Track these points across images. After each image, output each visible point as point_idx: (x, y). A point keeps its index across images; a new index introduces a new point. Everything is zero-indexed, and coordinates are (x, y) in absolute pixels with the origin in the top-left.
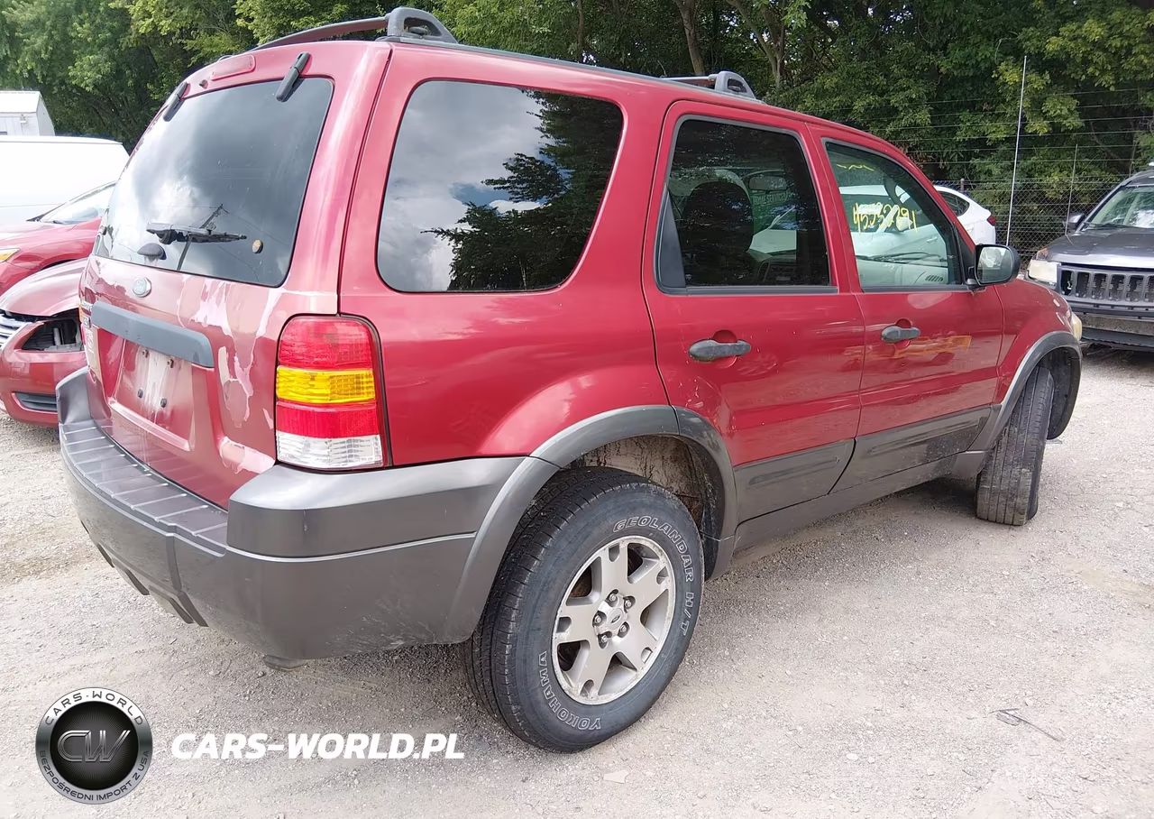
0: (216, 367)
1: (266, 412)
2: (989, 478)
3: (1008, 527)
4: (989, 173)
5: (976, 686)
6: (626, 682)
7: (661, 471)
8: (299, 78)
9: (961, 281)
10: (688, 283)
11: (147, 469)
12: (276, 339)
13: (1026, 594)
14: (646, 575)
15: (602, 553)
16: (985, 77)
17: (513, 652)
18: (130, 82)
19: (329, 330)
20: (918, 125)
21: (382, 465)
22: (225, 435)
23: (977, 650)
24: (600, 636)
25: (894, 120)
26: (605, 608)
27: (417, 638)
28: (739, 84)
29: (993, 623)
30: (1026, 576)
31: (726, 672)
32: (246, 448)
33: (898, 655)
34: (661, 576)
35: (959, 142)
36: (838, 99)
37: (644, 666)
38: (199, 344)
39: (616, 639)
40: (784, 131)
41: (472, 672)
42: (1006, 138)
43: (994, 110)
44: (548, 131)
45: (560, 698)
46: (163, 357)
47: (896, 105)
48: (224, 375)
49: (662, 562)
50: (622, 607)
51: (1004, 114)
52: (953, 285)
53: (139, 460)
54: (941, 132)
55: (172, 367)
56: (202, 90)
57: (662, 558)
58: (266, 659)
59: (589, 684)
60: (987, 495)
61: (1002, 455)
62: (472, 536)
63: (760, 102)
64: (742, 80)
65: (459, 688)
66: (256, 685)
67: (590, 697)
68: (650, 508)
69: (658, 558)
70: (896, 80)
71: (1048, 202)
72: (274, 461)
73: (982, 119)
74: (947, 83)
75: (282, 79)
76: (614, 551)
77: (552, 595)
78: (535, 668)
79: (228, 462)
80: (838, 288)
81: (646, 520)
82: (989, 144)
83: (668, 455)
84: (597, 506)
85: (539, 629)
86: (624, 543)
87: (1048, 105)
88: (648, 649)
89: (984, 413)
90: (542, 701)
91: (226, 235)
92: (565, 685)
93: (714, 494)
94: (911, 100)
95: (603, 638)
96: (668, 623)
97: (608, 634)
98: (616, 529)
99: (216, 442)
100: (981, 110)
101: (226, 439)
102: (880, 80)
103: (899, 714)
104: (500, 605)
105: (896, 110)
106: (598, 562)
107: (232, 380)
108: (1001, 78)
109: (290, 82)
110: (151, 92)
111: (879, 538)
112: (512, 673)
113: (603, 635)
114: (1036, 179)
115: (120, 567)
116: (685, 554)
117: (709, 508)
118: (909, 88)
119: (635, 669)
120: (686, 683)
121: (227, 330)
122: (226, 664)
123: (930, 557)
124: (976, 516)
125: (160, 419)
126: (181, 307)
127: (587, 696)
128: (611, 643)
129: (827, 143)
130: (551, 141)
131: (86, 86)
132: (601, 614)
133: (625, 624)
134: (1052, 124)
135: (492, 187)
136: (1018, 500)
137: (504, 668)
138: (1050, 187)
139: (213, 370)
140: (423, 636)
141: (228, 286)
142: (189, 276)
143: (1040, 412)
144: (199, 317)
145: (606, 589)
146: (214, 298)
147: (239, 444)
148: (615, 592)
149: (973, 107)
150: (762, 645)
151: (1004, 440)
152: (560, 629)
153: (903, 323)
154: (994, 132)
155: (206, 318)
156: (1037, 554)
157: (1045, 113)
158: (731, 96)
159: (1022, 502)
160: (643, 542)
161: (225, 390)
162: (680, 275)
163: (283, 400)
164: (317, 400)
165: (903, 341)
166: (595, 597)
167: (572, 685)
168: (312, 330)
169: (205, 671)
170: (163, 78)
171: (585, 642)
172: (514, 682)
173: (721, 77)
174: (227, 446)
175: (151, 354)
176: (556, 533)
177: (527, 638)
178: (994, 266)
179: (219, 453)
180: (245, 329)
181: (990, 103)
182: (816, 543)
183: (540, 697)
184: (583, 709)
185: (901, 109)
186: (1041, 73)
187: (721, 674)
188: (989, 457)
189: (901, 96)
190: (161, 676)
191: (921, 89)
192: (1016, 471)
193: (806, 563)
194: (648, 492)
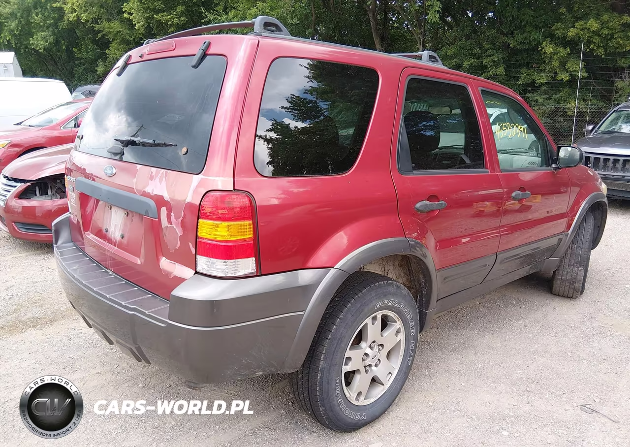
0: (159, 218)
1: (190, 244)
2: (561, 272)
3: (569, 299)
4: (537, 101)
5: (566, 391)
6: (379, 392)
7: (393, 272)
8: (204, 55)
9: (549, 165)
10: (414, 168)
11: (111, 273)
12: (198, 203)
13: (585, 338)
14: (390, 332)
15: (368, 321)
16: (535, 49)
17: (321, 378)
18: (64, 47)
19: (227, 199)
20: (498, 75)
21: (255, 274)
22: (163, 256)
23: (563, 370)
24: (365, 367)
25: (485, 72)
26: (368, 351)
27: (270, 371)
28: (435, 58)
29: (569, 354)
30: (583, 328)
31: (428, 384)
32: (176, 264)
33: (521, 373)
34: (398, 331)
35: (520, 84)
36: (454, 61)
37: (388, 382)
38: (149, 205)
39: (374, 368)
40: (460, 84)
41: (296, 388)
42: (546, 82)
43: (539, 67)
44: (313, 78)
45: (345, 402)
46: (122, 210)
47: (486, 64)
48: (164, 222)
49: (399, 325)
50: (377, 350)
51: (545, 69)
52: (544, 168)
53: (105, 268)
54: (510, 79)
55: (127, 216)
56: (141, 59)
57: (398, 323)
58: (187, 383)
59: (360, 394)
60: (559, 282)
61: (568, 260)
62: (302, 313)
63: (445, 68)
64: (436, 55)
65: (280, 394)
66: (167, 392)
67: (360, 401)
68: (394, 295)
69: (396, 322)
70: (486, 51)
71: (569, 117)
72: (194, 272)
73: (533, 72)
74: (514, 52)
75: (194, 55)
76: (374, 319)
77: (343, 345)
78: (334, 386)
79: (165, 271)
80: (489, 170)
81: (392, 301)
82: (537, 85)
83: (397, 263)
84: (366, 294)
85: (336, 365)
86: (379, 315)
87: (569, 65)
88: (390, 373)
89: (560, 237)
90: (337, 405)
91: (165, 144)
92: (348, 395)
93: (426, 286)
94: (494, 61)
95: (367, 367)
96: (401, 358)
97: (370, 366)
98: (377, 307)
99: (158, 260)
100: (532, 67)
101: (164, 258)
102: (478, 51)
103: (527, 408)
104: (314, 351)
105: (486, 67)
106: (366, 325)
107: (169, 226)
108: (543, 50)
109: (199, 58)
110: (75, 53)
111: (501, 305)
112: (321, 389)
113: (367, 366)
114: (562, 105)
115: (97, 328)
116: (411, 320)
117: (422, 294)
118: (493, 55)
119: (383, 385)
120: (407, 390)
121: (167, 197)
122: (148, 380)
123: (530, 316)
124: (552, 293)
125: (120, 246)
126: (136, 183)
127: (358, 400)
128: (371, 370)
129: (482, 90)
130: (315, 84)
131: (40, 49)
132: (366, 354)
133: (379, 360)
134: (571, 75)
135: (284, 110)
136: (576, 285)
137: (317, 387)
138: (569, 109)
139: (157, 219)
140: (273, 369)
141: (166, 173)
142: (141, 166)
143: (588, 237)
144: (148, 190)
145: (370, 341)
146: (158, 179)
147: (172, 262)
148: (374, 342)
149: (528, 66)
150: (446, 368)
151: (569, 252)
152: (346, 364)
153: (522, 189)
154: (539, 79)
155: (153, 190)
156: (587, 314)
157: (567, 69)
158: (431, 64)
159: (578, 285)
160: (389, 314)
161: (165, 231)
162: (410, 165)
163: (201, 238)
164: (219, 239)
165: (522, 199)
166: (363, 345)
167: (351, 394)
168: (219, 200)
169: (137, 384)
170: (82, 45)
171: (358, 371)
172: (321, 394)
173: (426, 54)
174: (165, 263)
175: (113, 208)
176: (345, 310)
177: (330, 369)
178: (564, 156)
179: (160, 266)
180: (179, 197)
181: (537, 64)
182: (466, 309)
183: (335, 403)
184: (357, 408)
185: (489, 66)
186: (565, 48)
187: (425, 385)
188: (561, 261)
189: (489, 59)
190: (112, 387)
191: (500, 56)
192: (575, 269)
193: (463, 320)
194: (392, 286)
